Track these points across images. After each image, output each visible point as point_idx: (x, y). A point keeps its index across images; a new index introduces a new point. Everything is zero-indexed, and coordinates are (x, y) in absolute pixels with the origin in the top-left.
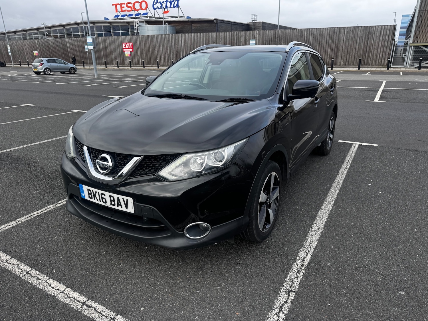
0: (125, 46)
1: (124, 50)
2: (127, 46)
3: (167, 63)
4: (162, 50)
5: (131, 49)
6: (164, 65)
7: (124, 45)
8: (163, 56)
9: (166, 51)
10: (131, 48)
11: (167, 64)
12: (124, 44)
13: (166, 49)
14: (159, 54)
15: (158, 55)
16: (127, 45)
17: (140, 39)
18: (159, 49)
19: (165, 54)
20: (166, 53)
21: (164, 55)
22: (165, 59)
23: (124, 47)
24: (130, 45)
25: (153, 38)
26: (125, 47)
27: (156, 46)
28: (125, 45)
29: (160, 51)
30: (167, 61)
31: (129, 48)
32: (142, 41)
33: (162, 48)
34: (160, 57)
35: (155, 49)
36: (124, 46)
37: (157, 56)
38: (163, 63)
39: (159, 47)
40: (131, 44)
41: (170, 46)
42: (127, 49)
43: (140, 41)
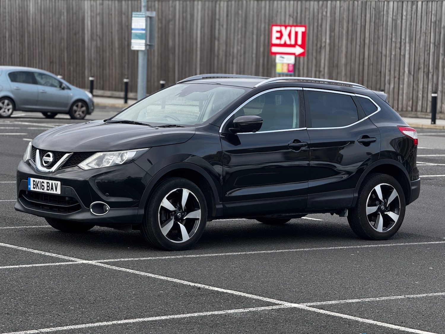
0: (278, 35)
1: (274, 49)
2: (285, 38)
3: (420, 103)
4: (407, 56)
5: (297, 47)
6: (409, 109)
7: (277, 32)
8: (409, 77)
9: (422, 61)
10: (300, 42)
11: (419, 108)
12: (278, 28)
13: (422, 54)
14: (397, 69)
15: (390, 71)
16: (285, 32)
17: (333, 13)
18: (398, 50)
19: (419, 69)
20: (422, 66)
21: (414, 74)
22: (414, 89)
23: (277, 38)
24: (296, 33)
25: (379, 12)
26: (280, 38)
27: (389, 41)
28: (280, 32)
29: (401, 57)
30: (420, 96)
31: (293, 42)
32: (341, 21)
33: (408, 48)
34: (396, 79)
35: (384, 52)
36: (275, 35)
37: (387, 78)
38: (404, 102)
39: (398, 45)
40: (301, 30)
41: (439, 44)
42: (285, 45)
43: (333, 21)
